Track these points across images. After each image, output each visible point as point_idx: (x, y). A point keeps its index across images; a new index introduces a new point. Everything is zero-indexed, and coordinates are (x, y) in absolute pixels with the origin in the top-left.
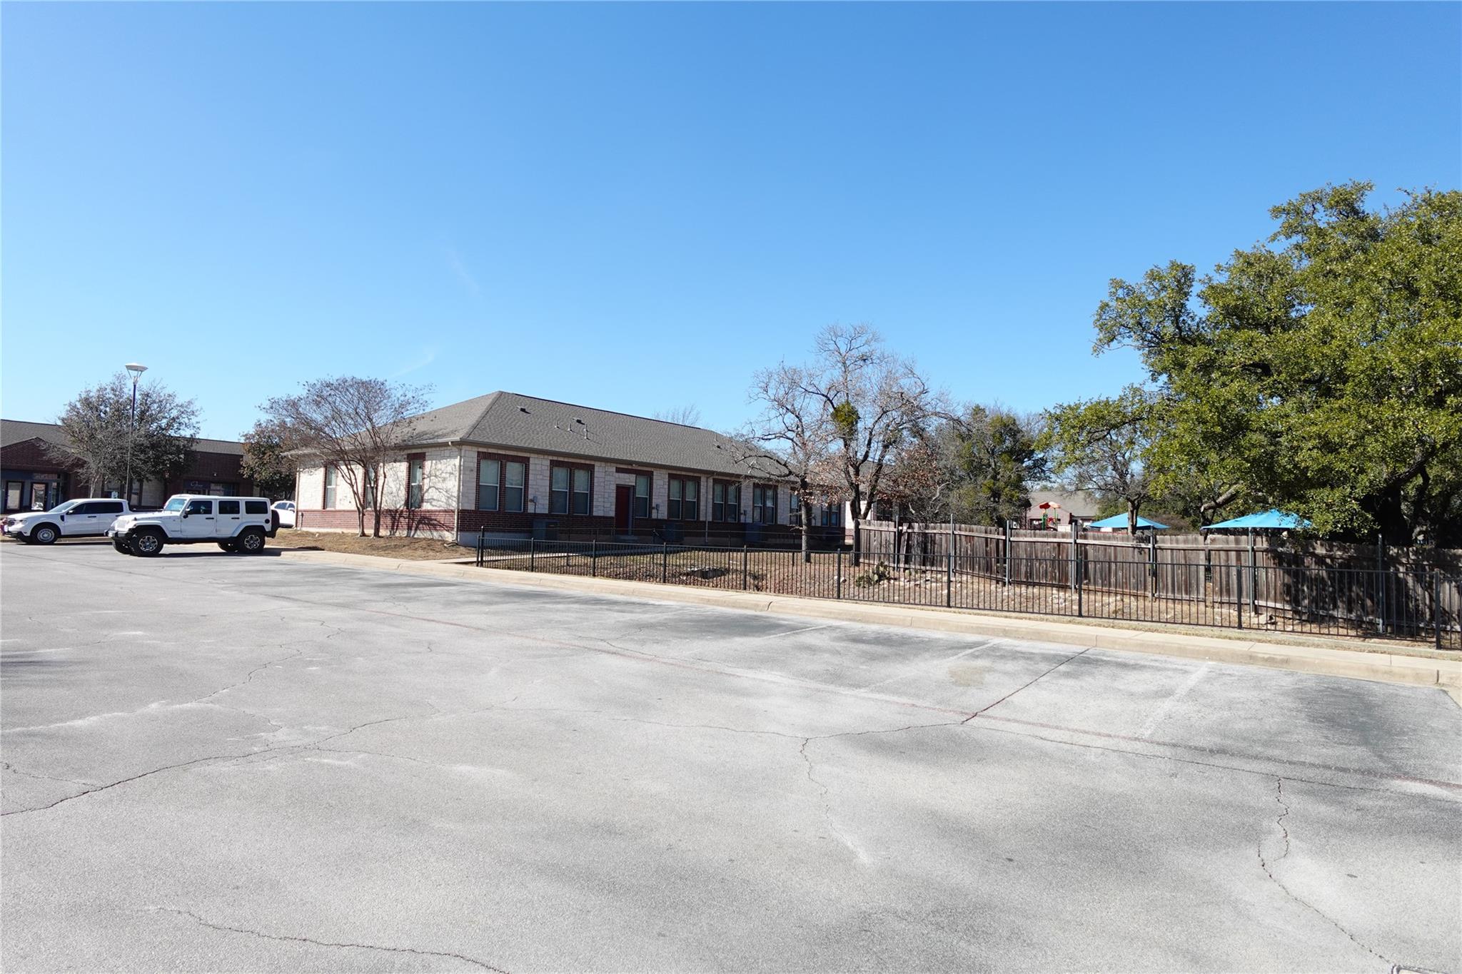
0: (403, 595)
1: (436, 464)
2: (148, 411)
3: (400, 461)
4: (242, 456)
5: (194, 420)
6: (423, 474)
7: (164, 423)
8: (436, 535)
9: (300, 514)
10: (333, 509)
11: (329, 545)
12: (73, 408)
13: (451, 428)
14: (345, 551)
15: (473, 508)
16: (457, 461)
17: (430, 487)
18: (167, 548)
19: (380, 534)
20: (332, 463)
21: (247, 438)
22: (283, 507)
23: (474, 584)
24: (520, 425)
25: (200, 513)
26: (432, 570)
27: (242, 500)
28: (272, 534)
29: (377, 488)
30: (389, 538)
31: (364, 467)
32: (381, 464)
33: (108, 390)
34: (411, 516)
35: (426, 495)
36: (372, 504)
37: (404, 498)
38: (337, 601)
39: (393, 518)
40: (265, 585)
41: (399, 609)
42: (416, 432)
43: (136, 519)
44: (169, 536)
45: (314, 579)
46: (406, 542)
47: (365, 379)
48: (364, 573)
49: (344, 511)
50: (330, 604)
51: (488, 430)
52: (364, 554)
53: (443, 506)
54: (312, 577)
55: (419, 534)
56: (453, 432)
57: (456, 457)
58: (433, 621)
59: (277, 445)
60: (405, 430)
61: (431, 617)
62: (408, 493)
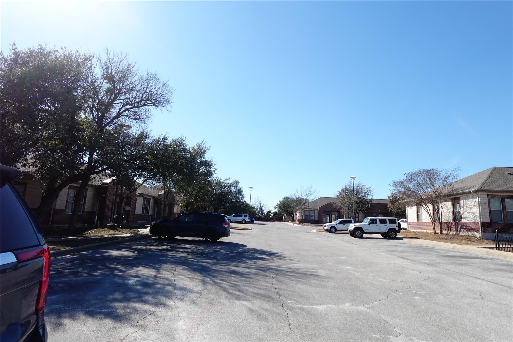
0: (458, 262)
1: (466, 202)
2: (358, 191)
3: (448, 201)
4: (387, 204)
5: (372, 193)
6: (460, 206)
7: (363, 194)
8: (470, 234)
9: (409, 224)
10: (421, 222)
11: (421, 236)
12: (340, 192)
13: (471, 185)
14: (428, 239)
15: (489, 221)
16: (477, 200)
17: (464, 212)
18: (365, 236)
19: (443, 233)
20: (419, 204)
21: (389, 198)
22: (402, 221)
23: (497, 259)
24: (510, 181)
25: (374, 223)
26: (472, 250)
27: (387, 219)
28: (399, 232)
29: (439, 213)
30: (447, 234)
31: (432, 204)
32: (440, 203)
33: (348, 186)
34: (457, 225)
35: (463, 215)
36: (438, 220)
37: (452, 217)
38: (426, 262)
39: (448, 226)
40: (396, 251)
41: (458, 269)
42: (454, 188)
43: (355, 225)
44: (365, 231)
45: (416, 251)
46: (456, 237)
47: (428, 169)
48: (437, 249)
49: (426, 223)
50: (423, 263)
51: (491, 184)
52: (437, 241)
53: (473, 221)
54: (415, 250)
55: (461, 233)
56: (473, 187)
57: (476, 198)
58: (479, 278)
59: (399, 199)
60: (449, 188)
61: (477, 276)
62: (454, 215)
